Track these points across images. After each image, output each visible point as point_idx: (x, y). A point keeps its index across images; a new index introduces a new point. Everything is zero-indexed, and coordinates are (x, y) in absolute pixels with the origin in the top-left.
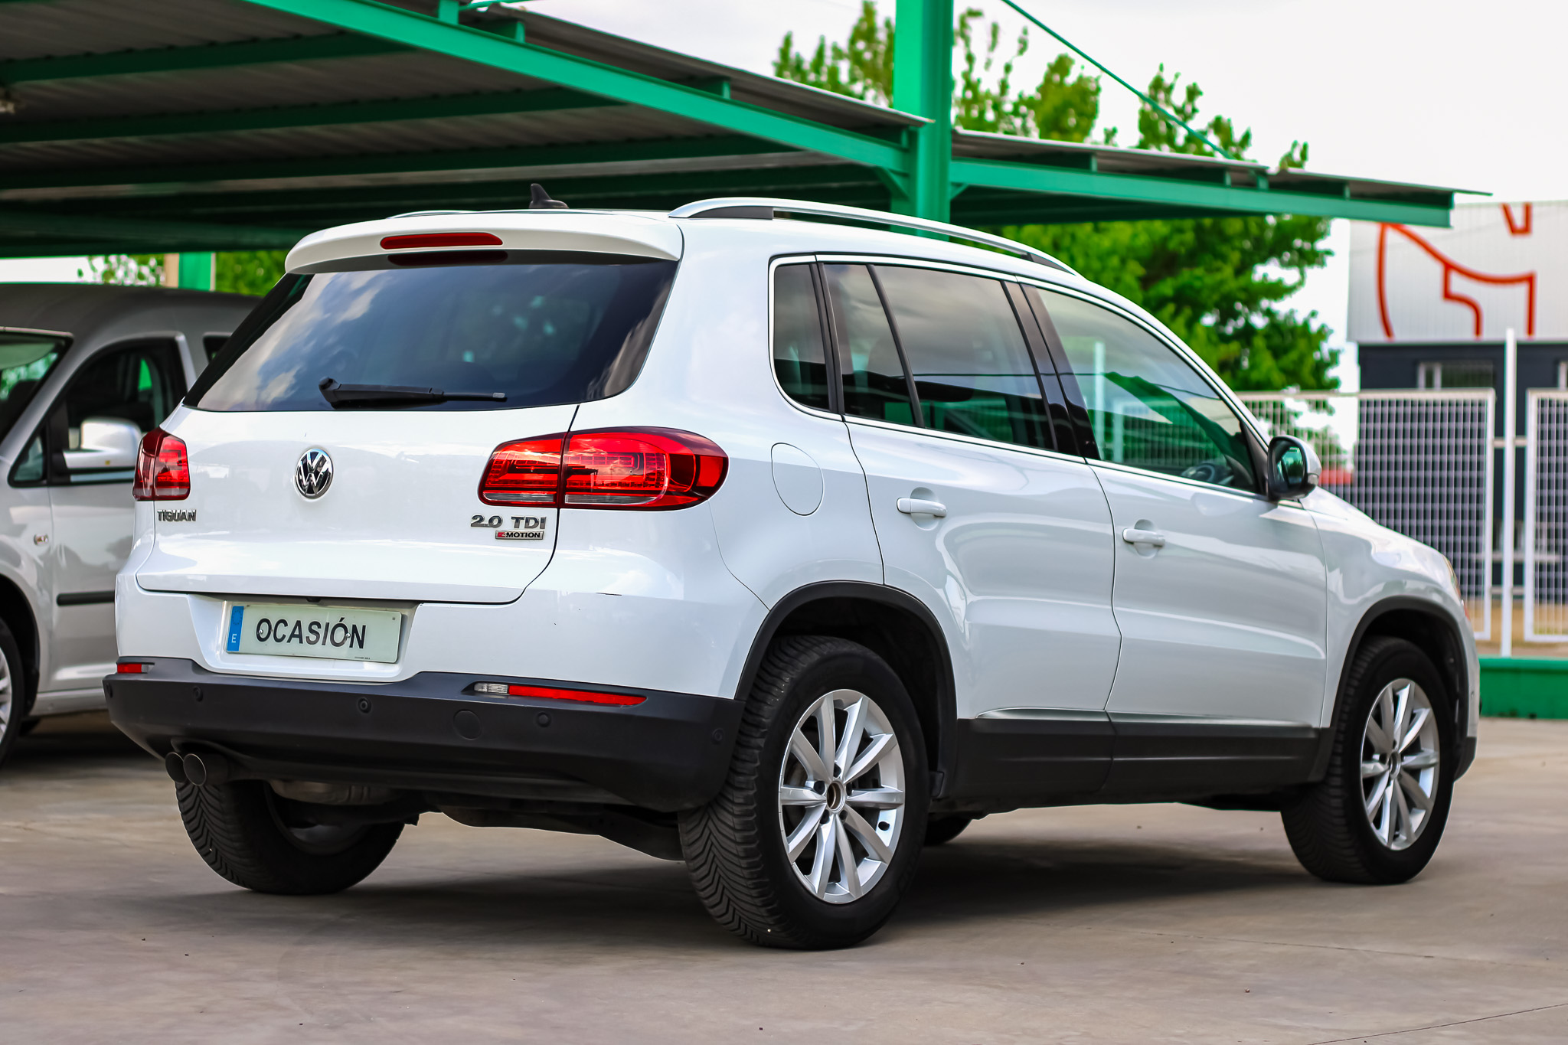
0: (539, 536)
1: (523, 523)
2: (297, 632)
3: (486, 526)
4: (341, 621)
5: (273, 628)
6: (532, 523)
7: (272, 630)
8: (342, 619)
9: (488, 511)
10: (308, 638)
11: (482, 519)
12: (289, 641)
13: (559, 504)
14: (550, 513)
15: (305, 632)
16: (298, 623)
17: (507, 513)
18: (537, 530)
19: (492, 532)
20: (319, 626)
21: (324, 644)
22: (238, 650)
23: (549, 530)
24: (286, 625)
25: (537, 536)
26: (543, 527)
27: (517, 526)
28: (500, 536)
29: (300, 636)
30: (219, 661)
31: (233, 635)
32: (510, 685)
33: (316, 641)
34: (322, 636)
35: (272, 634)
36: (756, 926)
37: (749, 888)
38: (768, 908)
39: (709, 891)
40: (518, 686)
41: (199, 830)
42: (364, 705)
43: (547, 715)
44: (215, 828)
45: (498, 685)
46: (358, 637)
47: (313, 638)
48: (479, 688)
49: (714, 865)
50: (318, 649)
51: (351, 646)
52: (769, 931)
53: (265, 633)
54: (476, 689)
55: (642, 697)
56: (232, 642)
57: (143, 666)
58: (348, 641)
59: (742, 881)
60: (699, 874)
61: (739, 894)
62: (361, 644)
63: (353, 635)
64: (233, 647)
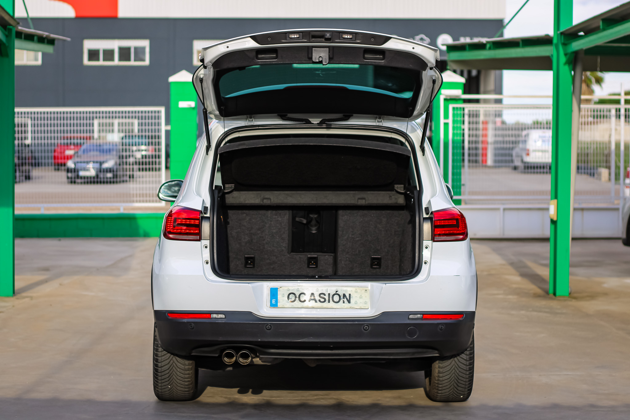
2: (312, 298)
5: (297, 296)
13: (433, 241)
15: (318, 298)
16: (313, 294)
20: (325, 295)
21: (329, 302)
22: (277, 307)
24: (305, 295)
29: (315, 299)
30: (267, 312)
31: (273, 300)
32: (423, 314)
33: (325, 301)
34: (327, 299)
35: (297, 299)
36: (457, 395)
37: (466, 382)
38: (469, 388)
39: (445, 384)
40: (426, 315)
41: (168, 379)
42: (366, 328)
43: (443, 325)
44: (178, 377)
45: (419, 315)
46: (347, 299)
47: (322, 300)
48: (411, 316)
49: (454, 375)
50: (326, 305)
51: (344, 302)
52: (462, 397)
53: (293, 299)
54: (410, 317)
55: (463, 315)
56: (273, 303)
57: (214, 315)
58: (342, 301)
59: (464, 380)
60: (444, 378)
61: (460, 384)
62: (349, 301)
63: (344, 298)
64: (274, 305)
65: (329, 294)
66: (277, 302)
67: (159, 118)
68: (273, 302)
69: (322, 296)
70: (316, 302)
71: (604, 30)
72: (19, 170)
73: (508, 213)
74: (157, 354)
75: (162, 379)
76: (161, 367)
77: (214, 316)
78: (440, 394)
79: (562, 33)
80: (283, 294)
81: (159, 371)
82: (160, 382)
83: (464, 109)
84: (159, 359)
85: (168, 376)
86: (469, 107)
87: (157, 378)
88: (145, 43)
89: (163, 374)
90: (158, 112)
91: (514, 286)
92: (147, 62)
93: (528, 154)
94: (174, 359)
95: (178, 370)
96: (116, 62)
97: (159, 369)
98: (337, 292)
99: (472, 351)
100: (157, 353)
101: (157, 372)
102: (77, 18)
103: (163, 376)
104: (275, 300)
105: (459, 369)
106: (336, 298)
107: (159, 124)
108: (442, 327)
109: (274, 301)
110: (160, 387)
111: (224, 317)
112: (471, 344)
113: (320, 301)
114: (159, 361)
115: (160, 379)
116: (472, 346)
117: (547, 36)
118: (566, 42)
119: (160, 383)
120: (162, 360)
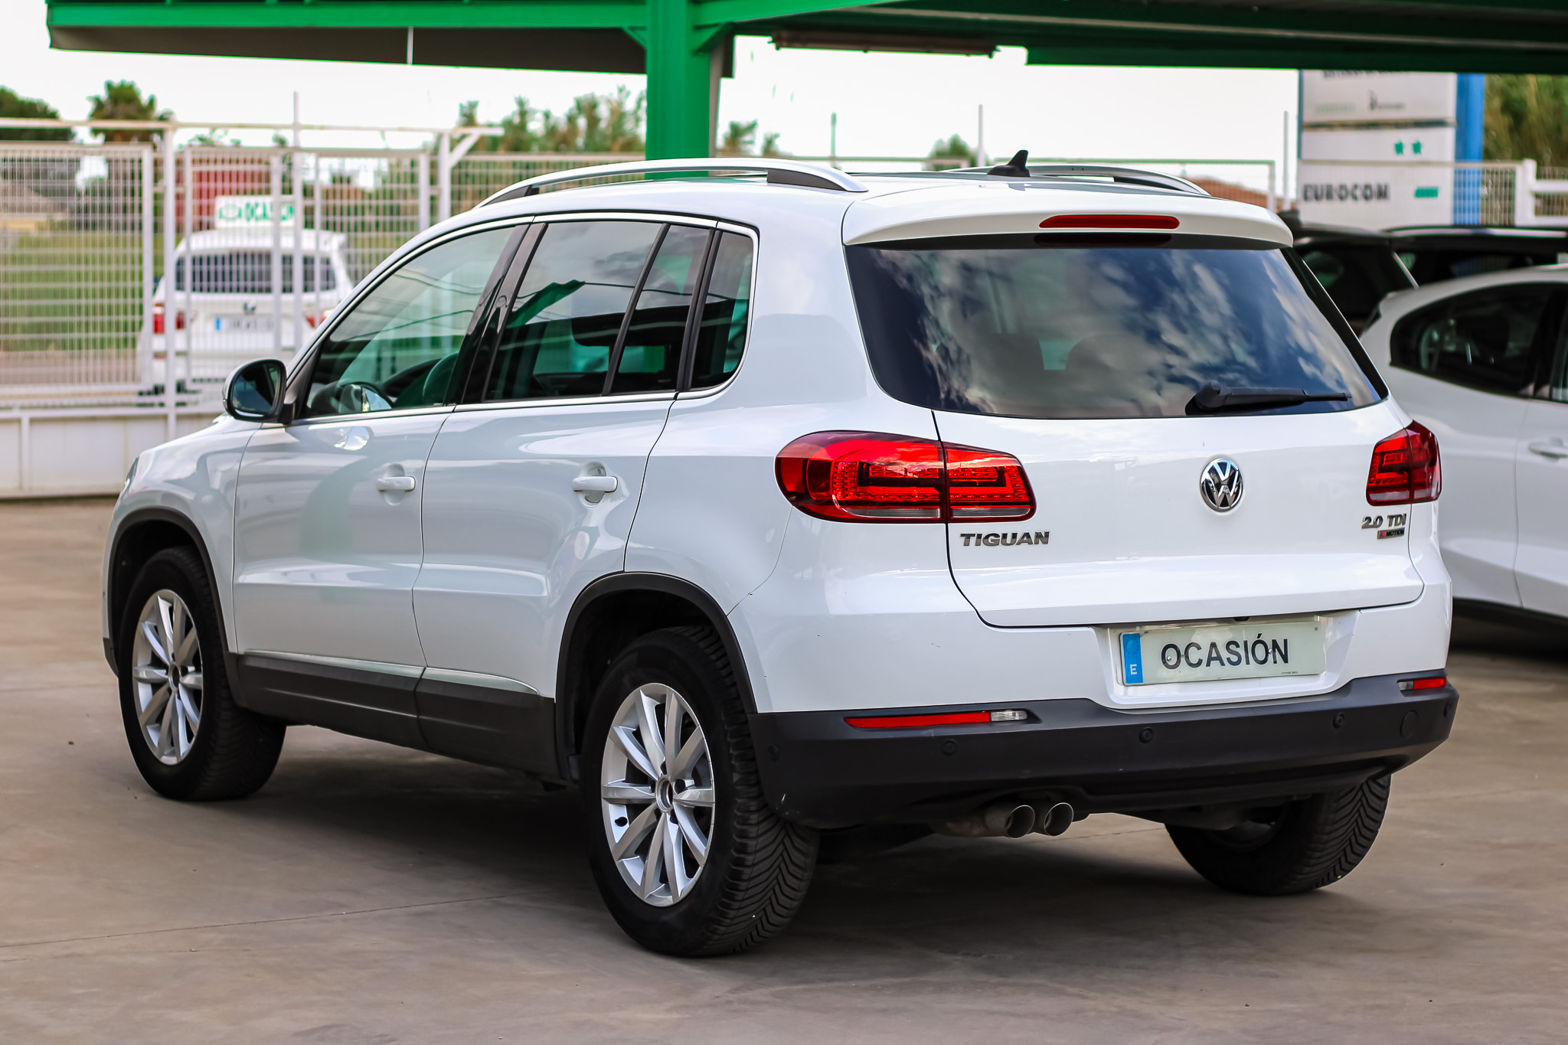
0: (1403, 532)
1: (1394, 521)
2: (1214, 655)
3: (1373, 526)
4: (1258, 637)
5: (1182, 653)
6: (1398, 520)
7: (1183, 655)
8: (1259, 635)
9: (1375, 512)
10: (1228, 659)
11: (1369, 519)
12: (1208, 665)
13: (1411, 500)
14: (1407, 509)
15: (1225, 655)
16: (1213, 645)
17: (1383, 512)
18: (1401, 526)
19: (1377, 532)
20: (1238, 646)
21: (1248, 663)
22: (1142, 682)
23: (1407, 527)
24: (1199, 648)
25: (1401, 532)
26: (1404, 523)
27: (1390, 524)
28: (1382, 535)
29: (1219, 658)
30: (1123, 697)
31: (1131, 666)
32: (1413, 680)
33: (1238, 662)
34: (1243, 654)
35: (1183, 659)
40: (1418, 681)
44: (786, 890)
46: (1280, 651)
47: (1234, 659)
50: (1242, 670)
51: (1276, 662)
56: (1132, 673)
57: (997, 713)
58: (1271, 658)
62: (1285, 659)
63: (1274, 651)
64: (1134, 679)
65: (1246, 643)
66: (1139, 669)
68: (1132, 669)
69: (1232, 647)
70: (1223, 664)
74: (744, 831)
75: (745, 897)
77: (998, 716)
80: (1152, 650)
81: (742, 877)
82: (736, 904)
84: (751, 843)
85: (762, 889)
87: (731, 897)
89: (750, 883)
94: (786, 841)
95: (792, 869)
97: (747, 871)
100: (745, 827)
101: (734, 880)
103: (752, 891)
104: (1136, 665)
106: (1260, 651)
109: (1135, 669)
111: (1028, 717)
114: (750, 850)
115: (740, 899)
120: (758, 847)
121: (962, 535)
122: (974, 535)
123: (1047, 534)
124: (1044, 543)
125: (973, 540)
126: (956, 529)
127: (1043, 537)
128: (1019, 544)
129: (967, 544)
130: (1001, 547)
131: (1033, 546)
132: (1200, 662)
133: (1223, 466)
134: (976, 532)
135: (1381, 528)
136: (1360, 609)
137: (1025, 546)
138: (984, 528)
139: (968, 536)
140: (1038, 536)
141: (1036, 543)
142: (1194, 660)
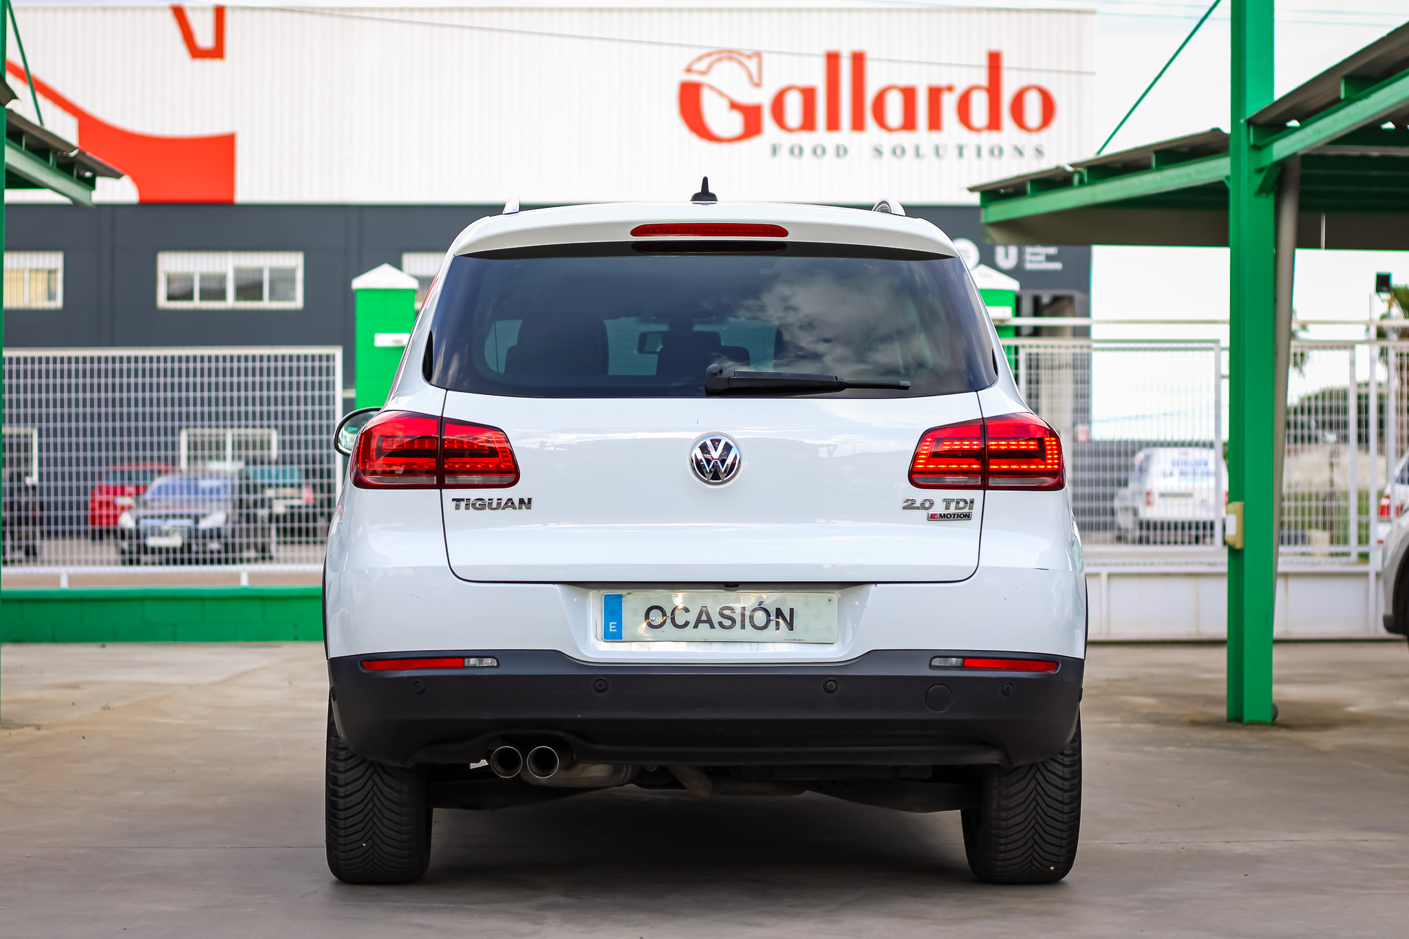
0: (969, 517)
1: (953, 505)
2: (704, 618)
3: (918, 508)
5: (668, 615)
6: (962, 504)
7: (669, 617)
9: (920, 495)
11: (913, 501)
12: (696, 626)
13: (985, 487)
14: (976, 495)
15: (716, 618)
16: (704, 609)
17: (938, 496)
18: (966, 510)
19: (923, 514)
21: (743, 627)
22: (621, 638)
23: (976, 512)
25: (967, 516)
26: (971, 508)
27: (948, 508)
28: (933, 517)
29: (709, 621)
30: (597, 651)
31: (611, 623)
32: (964, 658)
33: (733, 626)
34: (738, 619)
35: (669, 621)
36: (1041, 865)
37: (1062, 831)
38: (1070, 847)
39: (1015, 837)
40: (971, 659)
41: (361, 826)
42: (831, 686)
43: (1011, 684)
44: (386, 822)
45: (954, 659)
46: (784, 619)
47: (727, 623)
48: (936, 662)
49: (1034, 813)
50: (736, 633)
51: (778, 628)
52: (1052, 868)
53: (659, 620)
54: (933, 664)
55: (1058, 664)
56: (611, 630)
57: (471, 659)
58: (773, 624)
59: (1059, 825)
60: (1011, 822)
61: (1049, 837)
62: (790, 626)
63: (777, 617)
64: (613, 635)
65: (743, 609)
66: (619, 626)
67: (329, 371)
68: (611, 627)
69: (727, 612)
70: (712, 627)
71: (1349, 101)
72: (12, 533)
73: (1116, 583)
74: (334, 765)
75: (347, 825)
76: (346, 796)
77: (473, 661)
78: (1003, 863)
79: (1250, 122)
80: (635, 610)
81: (341, 807)
82: (342, 832)
83: (1016, 349)
84: (341, 777)
85: (361, 819)
86: (1028, 345)
87: (335, 825)
88: (294, 261)
89: (349, 812)
90: (328, 358)
91: (1145, 711)
92: (298, 303)
93: (1148, 503)
94: (375, 776)
95: (386, 803)
96: (230, 302)
97: (341, 801)
98: (761, 603)
99: (1076, 758)
101: (336, 810)
102: (143, 204)
103: (350, 820)
104: (616, 623)
105: (1047, 799)
106: (760, 617)
107: (330, 386)
108: (1008, 689)
109: (614, 627)
110: (342, 847)
111: (496, 665)
112: (1073, 741)
113: (721, 624)
114: (341, 782)
115: (342, 826)
116: (1076, 744)
117: (1216, 131)
118: (1260, 143)
119: (343, 835)
120: (348, 781)
121: (453, 500)
122: (463, 500)
123: (530, 500)
124: (527, 508)
125: (463, 504)
126: (449, 494)
127: (525, 503)
128: (503, 508)
129: (457, 507)
130: (487, 511)
131: (518, 511)
132: (687, 624)
133: (715, 442)
134: (465, 497)
135: (931, 511)
136: (876, 583)
137: (509, 510)
138: (472, 494)
139: (458, 500)
140: (521, 501)
141: (520, 508)
142: (680, 621)
